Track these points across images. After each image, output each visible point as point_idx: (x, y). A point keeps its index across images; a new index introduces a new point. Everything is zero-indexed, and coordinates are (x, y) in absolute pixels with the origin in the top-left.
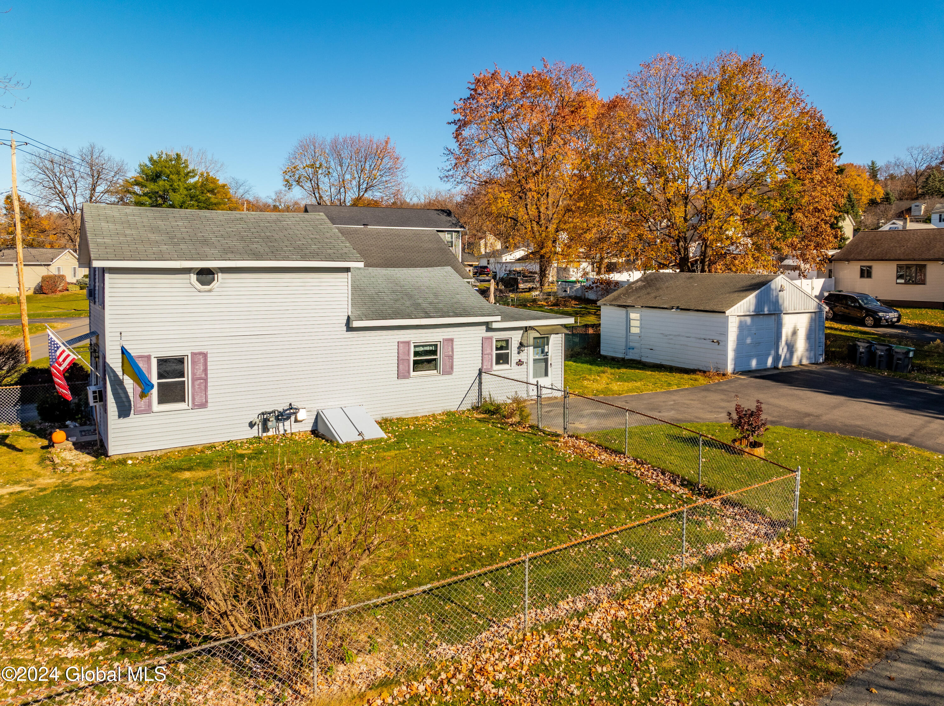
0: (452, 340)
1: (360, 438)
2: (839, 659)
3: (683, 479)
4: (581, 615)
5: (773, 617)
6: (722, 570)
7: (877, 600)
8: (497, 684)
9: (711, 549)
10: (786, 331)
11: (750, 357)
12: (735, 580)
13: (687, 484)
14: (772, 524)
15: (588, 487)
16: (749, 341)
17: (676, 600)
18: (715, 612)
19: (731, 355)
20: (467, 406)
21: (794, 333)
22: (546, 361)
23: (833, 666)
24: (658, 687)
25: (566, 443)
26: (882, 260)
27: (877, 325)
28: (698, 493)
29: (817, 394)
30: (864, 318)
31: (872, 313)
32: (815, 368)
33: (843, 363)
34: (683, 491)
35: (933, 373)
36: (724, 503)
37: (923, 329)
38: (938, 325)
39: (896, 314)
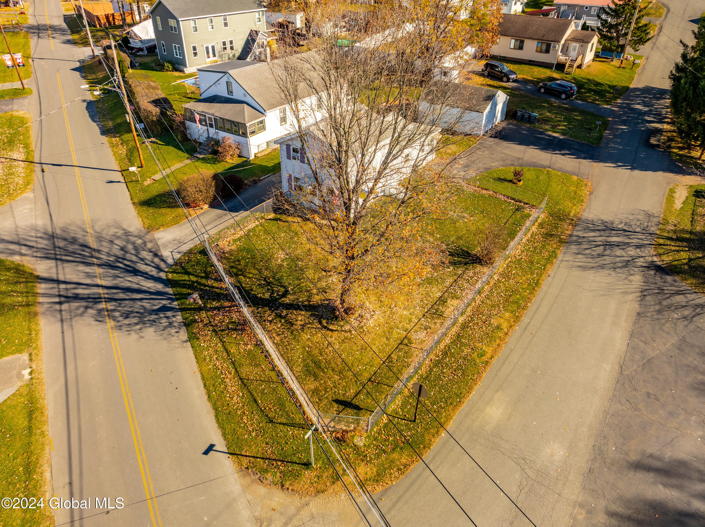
2: (565, 239)
3: (510, 197)
4: (521, 240)
5: (550, 233)
6: (536, 224)
7: (565, 225)
8: (519, 256)
9: (531, 219)
12: (539, 225)
13: (512, 199)
16: (488, 121)
17: (533, 233)
18: (540, 234)
19: (482, 128)
21: (498, 112)
24: (541, 250)
26: (505, 35)
27: (508, 81)
28: (516, 201)
29: (515, 145)
30: (502, 77)
31: (506, 75)
32: (504, 124)
33: (511, 119)
34: (513, 201)
35: (542, 123)
36: (524, 203)
37: (525, 82)
38: (530, 78)
39: (515, 76)
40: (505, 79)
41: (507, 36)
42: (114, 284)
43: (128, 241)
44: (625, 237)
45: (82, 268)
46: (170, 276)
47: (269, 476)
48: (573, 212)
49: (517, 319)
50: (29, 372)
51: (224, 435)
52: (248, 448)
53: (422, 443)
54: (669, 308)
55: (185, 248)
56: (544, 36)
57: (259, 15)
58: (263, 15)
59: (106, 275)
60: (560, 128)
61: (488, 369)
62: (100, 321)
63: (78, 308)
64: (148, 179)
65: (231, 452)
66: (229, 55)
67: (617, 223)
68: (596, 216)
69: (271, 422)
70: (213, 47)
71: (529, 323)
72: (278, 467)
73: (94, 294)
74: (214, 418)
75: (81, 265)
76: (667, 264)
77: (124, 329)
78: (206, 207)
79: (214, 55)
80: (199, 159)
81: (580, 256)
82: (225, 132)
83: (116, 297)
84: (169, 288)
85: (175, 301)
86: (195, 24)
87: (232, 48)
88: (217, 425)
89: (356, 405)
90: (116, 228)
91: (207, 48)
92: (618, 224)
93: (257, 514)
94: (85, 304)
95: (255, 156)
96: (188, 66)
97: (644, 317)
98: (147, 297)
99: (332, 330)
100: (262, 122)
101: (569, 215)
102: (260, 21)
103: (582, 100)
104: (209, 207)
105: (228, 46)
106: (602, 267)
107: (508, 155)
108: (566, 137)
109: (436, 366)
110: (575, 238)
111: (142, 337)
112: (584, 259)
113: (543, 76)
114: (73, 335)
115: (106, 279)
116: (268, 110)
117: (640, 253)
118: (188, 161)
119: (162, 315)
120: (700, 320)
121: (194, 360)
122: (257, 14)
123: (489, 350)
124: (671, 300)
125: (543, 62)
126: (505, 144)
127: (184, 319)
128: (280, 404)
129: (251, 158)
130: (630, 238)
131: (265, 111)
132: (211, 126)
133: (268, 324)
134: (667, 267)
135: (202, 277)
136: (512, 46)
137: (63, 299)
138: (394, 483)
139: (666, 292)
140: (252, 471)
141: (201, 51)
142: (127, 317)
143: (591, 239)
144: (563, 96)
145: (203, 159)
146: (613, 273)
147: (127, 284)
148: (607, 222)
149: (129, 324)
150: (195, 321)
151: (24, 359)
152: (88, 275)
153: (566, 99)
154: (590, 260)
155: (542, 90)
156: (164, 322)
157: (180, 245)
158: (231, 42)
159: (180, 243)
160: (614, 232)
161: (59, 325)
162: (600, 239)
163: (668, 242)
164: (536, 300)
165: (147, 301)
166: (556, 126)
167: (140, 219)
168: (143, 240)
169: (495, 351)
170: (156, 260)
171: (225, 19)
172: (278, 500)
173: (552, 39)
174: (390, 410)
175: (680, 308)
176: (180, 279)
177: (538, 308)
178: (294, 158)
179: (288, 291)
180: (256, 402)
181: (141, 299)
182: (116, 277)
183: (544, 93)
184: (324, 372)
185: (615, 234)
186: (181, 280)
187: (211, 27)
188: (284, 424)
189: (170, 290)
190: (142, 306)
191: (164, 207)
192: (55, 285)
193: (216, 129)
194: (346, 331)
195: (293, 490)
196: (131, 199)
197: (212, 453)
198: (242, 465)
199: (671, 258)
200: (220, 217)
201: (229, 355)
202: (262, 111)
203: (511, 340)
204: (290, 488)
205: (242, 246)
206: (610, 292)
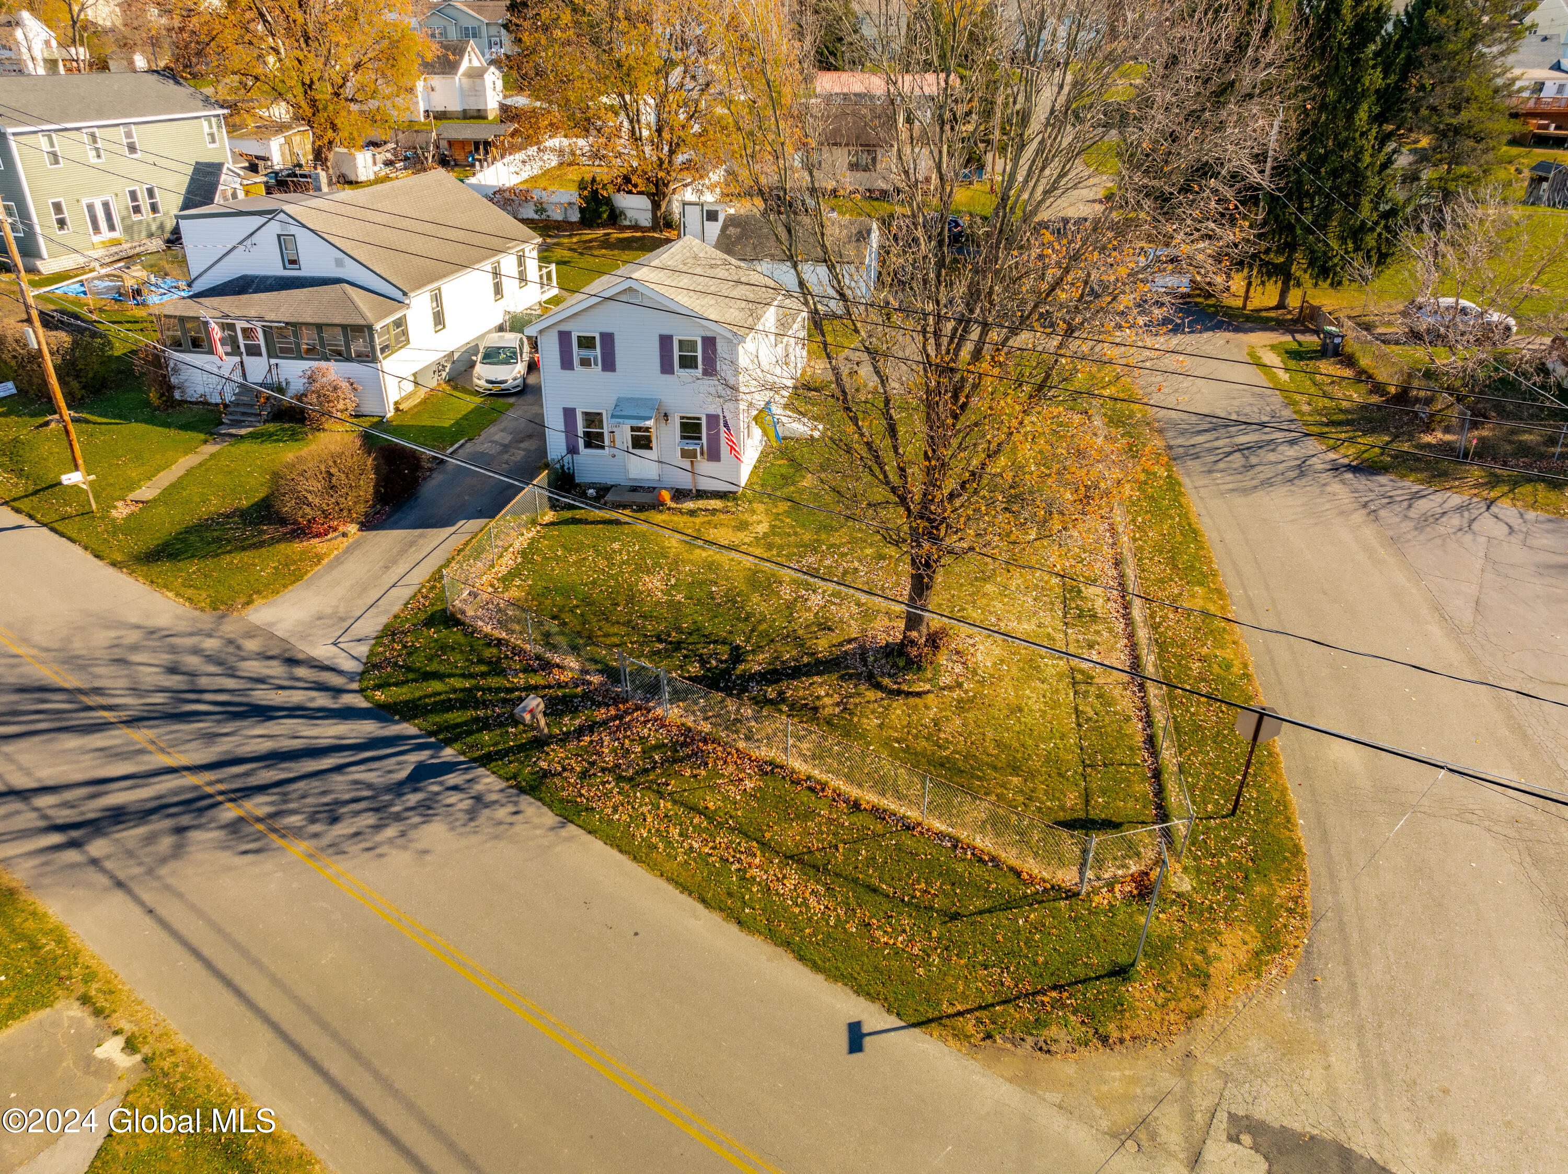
42: (220, 753)
43: (173, 650)
44: (1256, 433)
45: (72, 742)
46: (379, 696)
47: (1055, 1032)
49: (1220, 593)
50: (122, 1045)
51: (860, 991)
52: (947, 995)
54: (1425, 521)
55: (372, 625)
57: (211, 127)
58: (219, 125)
59: (176, 739)
61: (1258, 686)
62: (257, 851)
63: (150, 839)
64: (120, 504)
65: (913, 1020)
66: (148, 225)
67: (1222, 414)
69: (955, 917)
70: (106, 205)
71: (1246, 596)
72: (1059, 1004)
73: (175, 792)
74: (798, 965)
75: (63, 736)
76: (1356, 459)
77: (354, 848)
78: (353, 528)
79: (112, 228)
80: (242, 436)
81: (1217, 475)
82: (303, 358)
83: (254, 781)
84: (397, 722)
85: (442, 748)
86: (52, 145)
87: (154, 208)
88: (820, 978)
89: (1103, 820)
90: (108, 627)
91: (91, 208)
92: (1226, 416)
93: (1105, 1124)
94: (168, 823)
95: (397, 410)
96: (45, 254)
98: (352, 759)
99: (919, 694)
100: (400, 323)
102: (214, 141)
104: (360, 530)
105: (144, 202)
106: (1269, 483)
110: (1181, 450)
111: (426, 852)
112: (1228, 478)
114: (192, 907)
115: (182, 748)
116: (413, 290)
117: (1303, 451)
118: (211, 449)
119: (435, 788)
122: (205, 124)
123: (1228, 655)
124: (1417, 509)
127: (508, 780)
128: (940, 874)
129: (389, 415)
130: (1266, 433)
131: (405, 294)
132: (254, 351)
133: (753, 723)
134: (1362, 463)
137: (73, 833)
139: (1397, 499)
140: (1006, 1039)
141: (75, 216)
142: (334, 820)
143: (1206, 446)
145: (252, 436)
146: (1293, 488)
147: (267, 746)
149: (356, 834)
150: (546, 774)
151: (71, 1018)
152: (113, 754)
154: (1239, 477)
156: (456, 800)
157: (347, 624)
158: (151, 193)
159: (343, 620)
160: (1233, 429)
161: (119, 897)
162: (1221, 442)
163: (1326, 429)
164: (1217, 556)
165: (362, 767)
167: (170, 594)
168: (221, 637)
169: (1239, 654)
170: (301, 672)
171: (129, 135)
172: (1118, 1074)
175: (1440, 517)
176: (417, 694)
178: (585, 362)
179: (738, 647)
180: (875, 891)
181: (339, 769)
182: (212, 737)
184: (980, 779)
185: (1238, 431)
186: (426, 697)
187: (94, 153)
188: (989, 911)
189: (407, 728)
190: (356, 782)
191: (230, 552)
193: (270, 356)
194: (950, 688)
195: (1134, 1038)
196: (97, 556)
197: (868, 1042)
198: (968, 1037)
200: (412, 544)
201: (710, 819)
202: (398, 295)
203: (1245, 629)
204: (1127, 1036)
205: (535, 584)
206: (1319, 517)
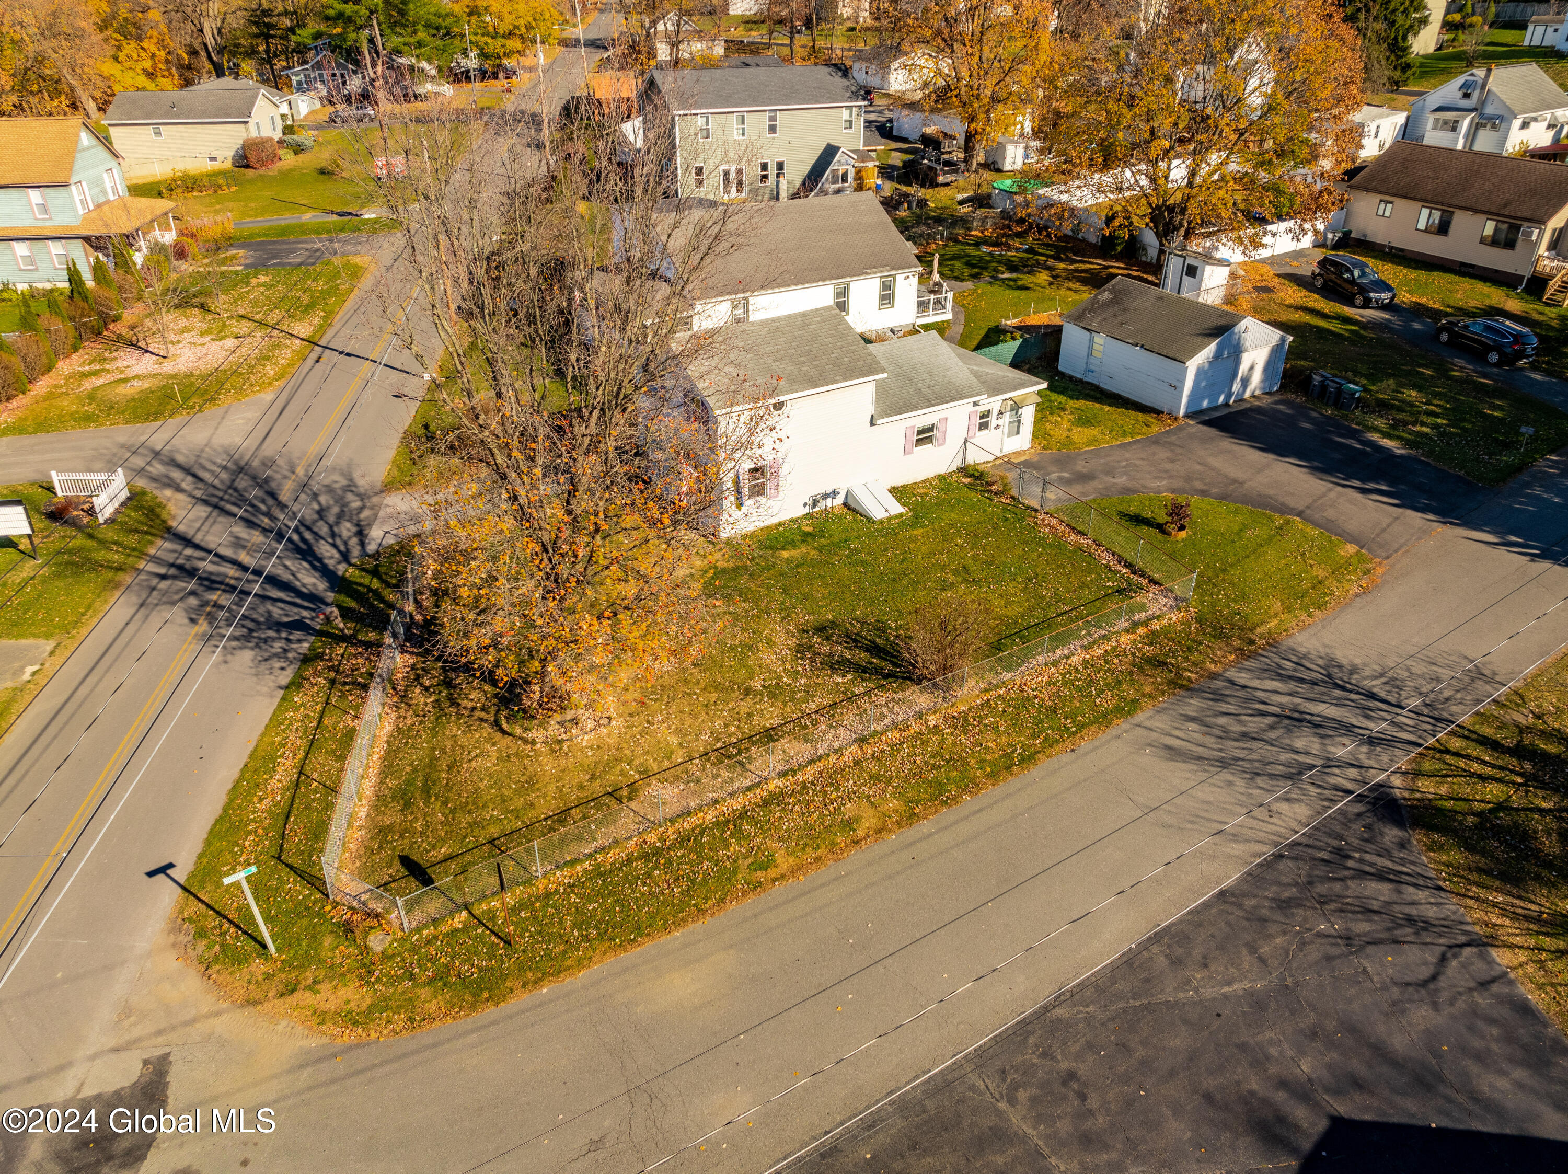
0: (946, 419)
1: (887, 515)
2: (1189, 680)
3: (1126, 561)
4: (1068, 658)
5: (1162, 658)
6: (1141, 631)
7: (1220, 649)
8: (1033, 690)
9: (1137, 617)
10: (1243, 368)
11: (1202, 399)
12: (1147, 636)
13: (1129, 565)
14: (1176, 599)
15: (1064, 567)
16: (1203, 384)
17: (1114, 648)
18: (1133, 654)
19: (1184, 400)
20: (953, 468)
21: (1252, 368)
22: (1019, 422)
23: (1185, 683)
24: (1103, 691)
25: (1043, 520)
26: (1406, 197)
27: (1366, 304)
28: (1135, 573)
29: (1252, 451)
30: (1354, 295)
31: (1363, 290)
32: (1267, 401)
33: (1295, 392)
34: (1125, 571)
35: (1374, 412)
36: (1150, 581)
37: (1418, 311)
38: (1437, 306)
39: (1389, 295)
40: (1359, 300)
41: (1411, 198)
43: (340, 501)
44: (1358, 711)
46: (350, 572)
47: (202, 945)
48: (1273, 624)
49: (912, 817)
50: (36, 670)
51: (201, 856)
52: (213, 888)
53: (490, 989)
54: (1320, 903)
55: (412, 531)
56: (1506, 205)
57: (851, 115)
58: (859, 114)
59: (261, 548)
60: (1418, 428)
61: (751, 899)
62: (191, 620)
63: (180, 591)
65: (187, 886)
66: (772, 190)
67: (1367, 673)
68: (1325, 646)
69: (279, 857)
70: (740, 172)
71: (930, 835)
73: (220, 575)
74: (211, 823)
76: (1418, 800)
77: (213, 642)
79: (740, 188)
81: (1192, 726)
83: (246, 587)
84: (332, 591)
86: (707, 125)
87: (779, 177)
88: (205, 836)
89: (430, 878)
90: (342, 474)
91: (727, 173)
92: (1365, 678)
94: (194, 587)
97: (1233, 904)
98: (288, 599)
99: (505, 733)
101: (1252, 630)
102: (850, 127)
103: (1547, 373)
105: (772, 171)
106: (1224, 764)
107: (1212, 469)
108: (1413, 452)
109: (646, 857)
110: (1220, 684)
111: (228, 663)
112: (1196, 735)
113: (1473, 303)
114: (138, 630)
115: (255, 554)
116: (701, 299)
117: (1362, 757)
119: (284, 635)
120: (1386, 955)
121: (266, 721)
122: (846, 112)
123: (784, 861)
124: (1347, 887)
125: (1497, 271)
126: (1227, 443)
127: (309, 650)
128: (314, 834)
130: (1368, 717)
131: (693, 300)
134: (1412, 807)
135: (388, 585)
136: (1422, 225)
137: (172, 571)
138: (381, 1039)
139: (1350, 863)
141: (712, 177)
143: (1259, 694)
144: (1494, 357)
146: (1241, 783)
147: (278, 571)
148: (1340, 667)
150: (321, 657)
151: (45, 649)
152: (238, 543)
153: (1496, 365)
154: (1209, 741)
155: (1444, 337)
156: (278, 646)
157: (409, 524)
158: (780, 166)
159: (412, 520)
160: (1338, 693)
161: (133, 610)
162: (1284, 699)
163: (1476, 751)
164: (990, 793)
165: (283, 606)
166: (1406, 423)
167: (390, 467)
168: (364, 503)
169: (795, 870)
170: (354, 541)
171: (772, 119)
172: (184, 989)
173: (1525, 214)
174: (481, 908)
175: (1353, 912)
176: (358, 580)
177: (980, 810)
181: (277, 601)
183: (1446, 344)
184: (427, 802)
185: (1337, 699)
186: (357, 584)
187: (740, 131)
188: (292, 868)
189: (329, 596)
190: (269, 612)
192: (179, 547)
194: (526, 741)
195: (215, 982)
197: (161, 876)
198: (183, 912)
199: (1443, 790)
201: (317, 728)
203: (855, 858)
204: (215, 977)
206: (1192, 822)
